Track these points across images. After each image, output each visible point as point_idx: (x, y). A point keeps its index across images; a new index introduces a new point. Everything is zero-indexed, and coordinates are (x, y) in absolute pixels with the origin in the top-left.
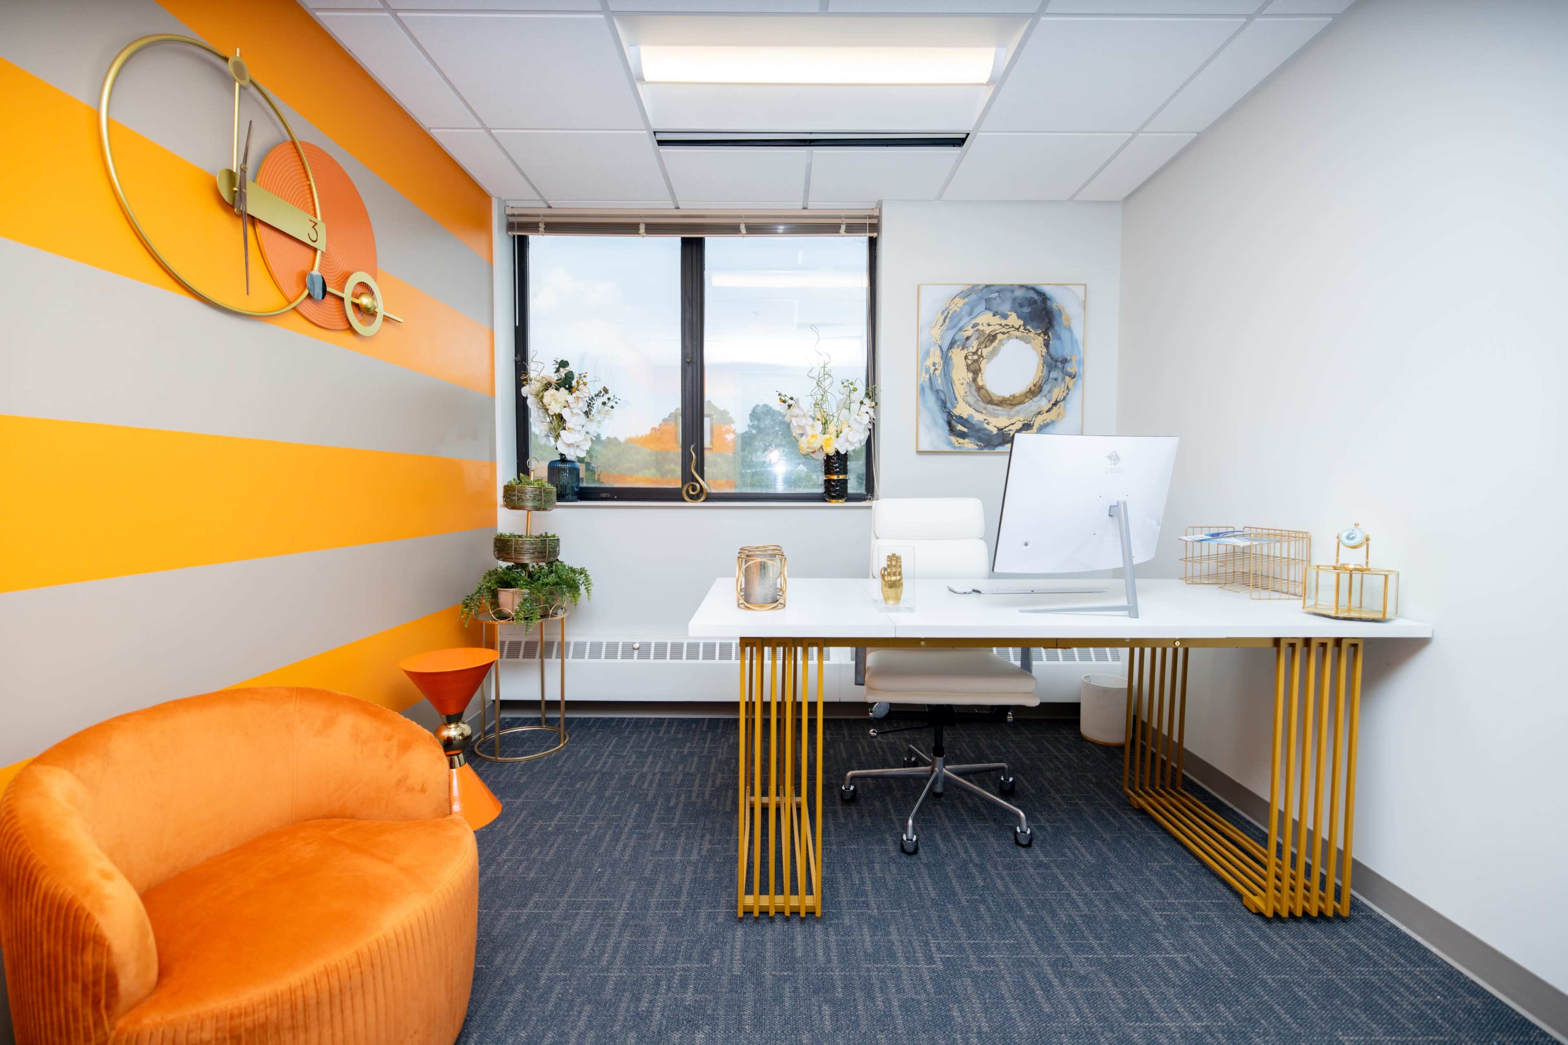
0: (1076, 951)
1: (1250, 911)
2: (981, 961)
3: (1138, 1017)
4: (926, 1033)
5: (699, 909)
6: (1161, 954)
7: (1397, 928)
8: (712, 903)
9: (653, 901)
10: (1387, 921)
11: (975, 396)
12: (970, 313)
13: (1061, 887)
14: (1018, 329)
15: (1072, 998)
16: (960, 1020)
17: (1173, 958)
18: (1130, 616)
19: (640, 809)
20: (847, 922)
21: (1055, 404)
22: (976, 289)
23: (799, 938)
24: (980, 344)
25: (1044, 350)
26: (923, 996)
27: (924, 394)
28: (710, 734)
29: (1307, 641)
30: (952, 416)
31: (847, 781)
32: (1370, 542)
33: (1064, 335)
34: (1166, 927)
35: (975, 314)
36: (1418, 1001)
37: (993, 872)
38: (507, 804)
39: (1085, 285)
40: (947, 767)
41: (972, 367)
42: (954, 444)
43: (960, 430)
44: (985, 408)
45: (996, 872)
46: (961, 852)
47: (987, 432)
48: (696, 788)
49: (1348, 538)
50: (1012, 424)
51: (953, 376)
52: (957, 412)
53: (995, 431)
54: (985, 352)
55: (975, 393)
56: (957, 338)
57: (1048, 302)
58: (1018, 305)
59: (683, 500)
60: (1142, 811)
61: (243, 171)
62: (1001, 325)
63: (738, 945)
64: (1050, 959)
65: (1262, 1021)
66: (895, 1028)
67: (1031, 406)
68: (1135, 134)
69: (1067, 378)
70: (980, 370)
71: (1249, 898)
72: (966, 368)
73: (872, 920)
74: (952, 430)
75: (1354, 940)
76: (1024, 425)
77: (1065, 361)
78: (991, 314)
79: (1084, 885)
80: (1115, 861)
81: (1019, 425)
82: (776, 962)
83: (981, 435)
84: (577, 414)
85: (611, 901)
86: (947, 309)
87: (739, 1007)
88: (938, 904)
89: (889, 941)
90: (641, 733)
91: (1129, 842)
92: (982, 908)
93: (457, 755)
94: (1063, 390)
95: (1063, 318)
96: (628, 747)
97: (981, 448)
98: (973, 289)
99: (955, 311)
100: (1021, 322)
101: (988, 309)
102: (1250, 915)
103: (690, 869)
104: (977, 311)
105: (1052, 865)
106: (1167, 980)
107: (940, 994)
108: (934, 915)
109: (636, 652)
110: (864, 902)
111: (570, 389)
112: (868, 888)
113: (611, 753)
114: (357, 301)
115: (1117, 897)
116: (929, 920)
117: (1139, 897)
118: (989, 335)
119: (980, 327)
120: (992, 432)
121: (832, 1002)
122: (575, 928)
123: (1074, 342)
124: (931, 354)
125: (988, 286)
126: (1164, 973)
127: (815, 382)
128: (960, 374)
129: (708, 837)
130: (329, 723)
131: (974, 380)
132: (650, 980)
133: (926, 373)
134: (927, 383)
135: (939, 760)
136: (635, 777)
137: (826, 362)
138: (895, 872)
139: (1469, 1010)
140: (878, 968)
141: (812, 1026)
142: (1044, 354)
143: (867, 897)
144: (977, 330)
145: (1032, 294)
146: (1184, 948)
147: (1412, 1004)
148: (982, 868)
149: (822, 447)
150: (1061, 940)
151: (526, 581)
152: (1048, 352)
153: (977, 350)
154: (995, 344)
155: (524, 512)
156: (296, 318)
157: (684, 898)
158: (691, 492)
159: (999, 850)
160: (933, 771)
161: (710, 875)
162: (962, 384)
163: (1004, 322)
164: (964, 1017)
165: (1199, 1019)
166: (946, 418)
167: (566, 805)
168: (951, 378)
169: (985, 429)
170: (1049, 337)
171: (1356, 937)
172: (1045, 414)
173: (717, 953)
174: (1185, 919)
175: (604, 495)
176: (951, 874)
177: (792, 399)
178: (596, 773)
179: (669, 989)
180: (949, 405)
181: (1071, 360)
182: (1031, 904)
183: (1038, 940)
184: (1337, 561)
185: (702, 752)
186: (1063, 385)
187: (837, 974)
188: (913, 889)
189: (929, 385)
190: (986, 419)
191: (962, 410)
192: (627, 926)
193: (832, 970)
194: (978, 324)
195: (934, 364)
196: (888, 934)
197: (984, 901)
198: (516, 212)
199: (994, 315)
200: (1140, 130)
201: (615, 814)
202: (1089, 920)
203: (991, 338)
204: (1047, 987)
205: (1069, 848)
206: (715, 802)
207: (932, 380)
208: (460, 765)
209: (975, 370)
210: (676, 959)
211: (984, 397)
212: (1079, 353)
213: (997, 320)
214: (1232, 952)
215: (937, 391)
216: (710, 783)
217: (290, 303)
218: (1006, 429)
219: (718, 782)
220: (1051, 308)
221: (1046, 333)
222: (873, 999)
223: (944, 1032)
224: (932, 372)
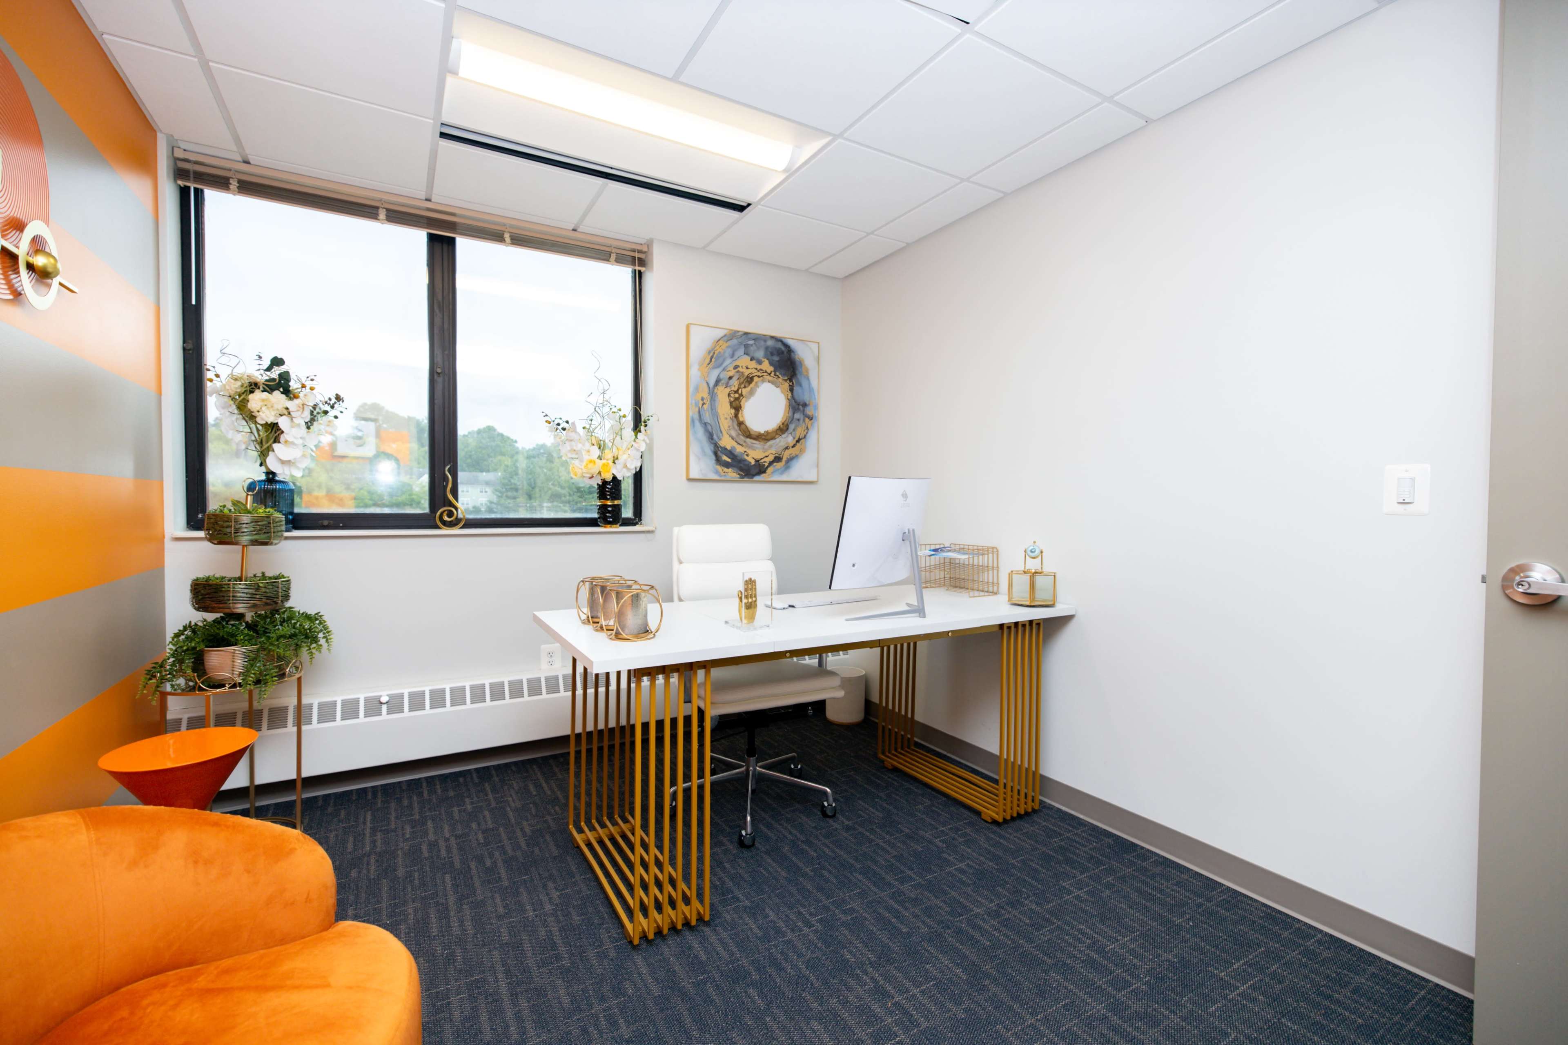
0: (902, 883)
1: (986, 821)
2: (845, 912)
3: (959, 913)
4: (835, 978)
5: (585, 953)
6: (952, 867)
7: (1061, 810)
8: (594, 943)
9: (531, 962)
10: (1054, 807)
11: (736, 431)
12: (732, 356)
13: (870, 841)
14: (770, 374)
15: (916, 916)
16: (853, 960)
17: (960, 867)
18: (920, 617)
19: (454, 879)
20: (729, 918)
21: (798, 441)
22: (737, 334)
23: (696, 945)
24: (740, 384)
25: (790, 395)
26: (819, 953)
27: (694, 426)
28: (487, 785)
29: (1016, 624)
30: (718, 447)
32: (1043, 554)
33: (804, 383)
34: (947, 847)
35: (735, 357)
36: (1086, 849)
37: (819, 843)
39: (819, 343)
40: (758, 764)
41: (734, 404)
42: (720, 473)
43: (725, 460)
44: (745, 442)
45: (820, 842)
46: (787, 834)
47: (747, 463)
48: (506, 842)
49: (1031, 551)
50: (766, 457)
51: (719, 411)
52: (722, 444)
53: (753, 462)
54: (745, 391)
55: (736, 428)
56: (722, 376)
57: (792, 354)
58: (771, 353)
59: (437, 527)
60: (895, 770)
62: (756, 369)
63: (644, 970)
64: (889, 894)
65: (1024, 890)
66: (812, 984)
67: (780, 441)
68: (868, 234)
69: (807, 420)
70: (740, 407)
71: (986, 813)
72: (729, 404)
73: (748, 910)
74: (718, 460)
75: (1044, 824)
76: (775, 458)
77: (805, 405)
78: (749, 358)
79: (883, 834)
80: (895, 811)
81: (771, 458)
82: (687, 972)
83: (742, 465)
84: (299, 425)
85: (482, 978)
86: (713, 349)
87: (677, 1020)
88: (791, 881)
89: (771, 921)
90: (399, 800)
91: (897, 795)
92: (825, 873)
94: (803, 429)
95: (803, 367)
96: (393, 819)
97: (742, 477)
98: (732, 335)
99: (720, 352)
100: (772, 369)
101: (746, 353)
102: (988, 825)
103: (551, 920)
104: (737, 354)
105: (856, 826)
106: (963, 883)
107: (830, 946)
108: (794, 890)
109: (384, 707)
110: (733, 898)
111: (287, 392)
112: (730, 885)
113: (374, 830)
114: (31, 260)
115: (909, 837)
116: (791, 894)
117: (922, 833)
118: (747, 377)
119: (740, 369)
120: (751, 463)
121: (753, 984)
122: (457, 1015)
123: (811, 390)
124: (700, 391)
125: (746, 334)
126: (959, 879)
127: (594, 407)
128: (724, 409)
129: (551, 885)
131: (736, 416)
132: (576, 1032)
133: (696, 407)
134: (696, 416)
135: (752, 760)
136: (424, 847)
137: (606, 389)
138: (744, 865)
139: (1109, 847)
140: (774, 945)
141: (748, 1009)
142: (789, 397)
143: (732, 892)
144: (738, 372)
145: (779, 345)
146: (962, 858)
147: (1085, 852)
148: (808, 842)
149: (600, 473)
150: (888, 878)
151: (248, 635)
152: (793, 397)
153: (738, 390)
154: (752, 385)
155: (239, 548)
157: (562, 949)
158: (446, 518)
159: (814, 825)
160: (747, 770)
161: (577, 920)
162: (726, 419)
163: (759, 367)
164: (855, 956)
165: (992, 901)
166: (712, 448)
167: (352, 898)
168: (717, 412)
169: (745, 460)
170: (793, 383)
171: (1045, 821)
172: (791, 449)
173: (627, 984)
174: (954, 839)
175: (325, 523)
176: (789, 854)
177: (567, 422)
178: (369, 856)
179: (600, 1032)
180: (715, 437)
181: (809, 404)
182: (856, 859)
183: (875, 884)
184: (1025, 568)
185: (490, 805)
186: (804, 425)
187: (744, 962)
188: (767, 875)
189: (698, 418)
190: (745, 452)
191: (727, 442)
192: (517, 994)
193: (738, 960)
194: (739, 366)
195: (702, 399)
196: (767, 916)
197: (823, 868)
198: (192, 158)
199: (751, 360)
200: (872, 233)
201: (426, 891)
202: (899, 858)
203: (749, 379)
204: (898, 915)
205: (862, 811)
206: (537, 851)
207: (701, 413)
209: (737, 408)
210: (591, 1006)
211: (744, 431)
212: (815, 399)
213: (753, 364)
214: (989, 852)
215: (705, 424)
216: (519, 834)
218: (762, 461)
219: (528, 830)
220: (794, 359)
221: (791, 380)
222: (783, 969)
223: (848, 973)
224: (700, 406)
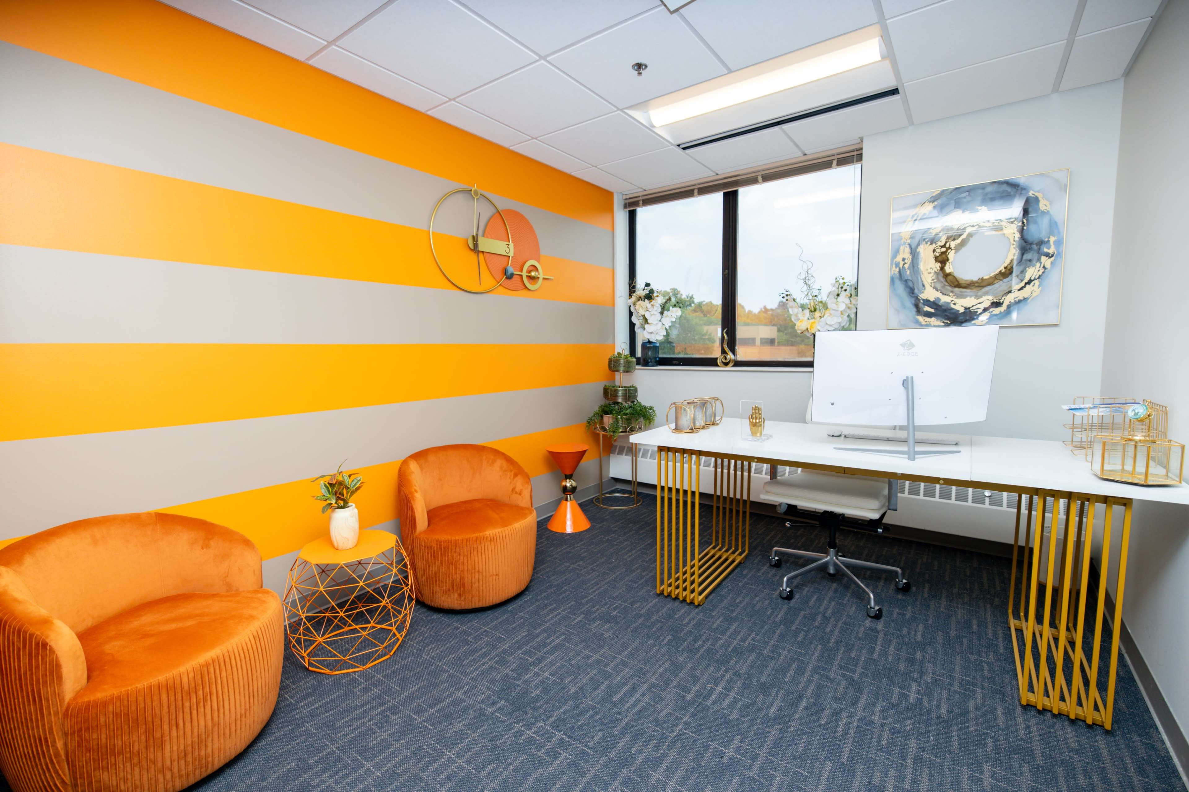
11: (942, 282)
12: (940, 212)
18: (908, 459)
21: (1028, 283)
22: (947, 191)
24: (949, 238)
25: (1017, 235)
27: (894, 285)
30: (919, 300)
31: (773, 554)
33: (1042, 219)
38: (594, 526)
39: (1068, 172)
41: (940, 258)
42: (920, 322)
43: (927, 311)
44: (952, 291)
47: (954, 311)
50: (980, 303)
51: (921, 268)
52: (923, 296)
53: (962, 310)
54: (954, 244)
55: (942, 280)
56: (926, 235)
57: (1024, 192)
58: (989, 199)
59: (718, 366)
61: (477, 235)
62: (970, 219)
63: (651, 604)
67: (1000, 286)
69: (1044, 258)
70: (948, 260)
72: (934, 259)
74: (919, 311)
76: (992, 303)
77: (1040, 243)
78: (960, 211)
81: (986, 304)
83: (947, 314)
85: (610, 572)
86: (917, 212)
93: (570, 495)
94: (1038, 269)
95: (1040, 204)
97: (948, 324)
98: (943, 193)
99: (925, 214)
101: (957, 207)
110: (732, 610)
112: (742, 605)
114: (529, 274)
120: (958, 311)
123: (1051, 225)
124: (901, 251)
125: (957, 189)
128: (928, 265)
130: (494, 461)
131: (942, 269)
133: (896, 267)
134: (897, 276)
135: (832, 551)
137: (809, 267)
142: (1016, 238)
143: (736, 608)
149: (807, 329)
151: (618, 411)
152: (1023, 237)
153: (945, 244)
156: (501, 288)
158: (724, 361)
162: (930, 273)
166: (913, 302)
167: (617, 532)
168: (919, 269)
169: (952, 309)
170: (1024, 224)
172: (1016, 293)
175: (674, 362)
180: (916, 291)
181: (1048, 241)
186: (1039, 265)
189: (899, 277)
190: (952, 301)
191: (930, 294)
195: (904, 260)
198: (628, 197)
200: (1073, 36)
207: (902, 273)
208: (571, 500)
209: (942, 259)
211: (951, 282)
212: (1058, 234)
215: (906, 281)
217: (499, 283)
218: (974, 308)
220: (1028, 197)
221: (1019, 221)
224: (901, 266)
